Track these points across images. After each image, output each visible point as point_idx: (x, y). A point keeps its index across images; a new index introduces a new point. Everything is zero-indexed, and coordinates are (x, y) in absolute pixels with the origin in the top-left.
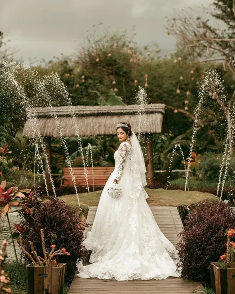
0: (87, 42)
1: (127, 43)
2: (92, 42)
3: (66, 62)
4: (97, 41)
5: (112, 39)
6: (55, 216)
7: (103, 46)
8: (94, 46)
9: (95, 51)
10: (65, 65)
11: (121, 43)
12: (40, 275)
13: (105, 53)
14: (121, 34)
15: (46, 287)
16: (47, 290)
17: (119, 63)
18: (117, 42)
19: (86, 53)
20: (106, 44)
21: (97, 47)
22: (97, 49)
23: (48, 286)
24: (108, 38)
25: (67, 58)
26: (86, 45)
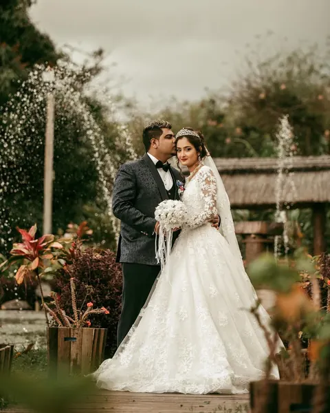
0: (246, 64)
1: (316, 67)
2: (255, 65)
3: (213, 102)
4: (265, 64)
5: (290, 60)
6: (99, 269)
7: (275, 73)
8: (258, 72)
9: (259, 80)
10: (211, 107)
11: (305, 68)
12: (66, 339)
13: (277, 85)
14: (306, 51)
15: (73, 356)
16: (75, 361)
17: (300, 103)
18: (299, 66)
19: (245, 84)
20: (279, 70)
21: (264, 74)
22: (262, 78)
23: (77, 354)
24: (283, 59)
25: (215, 96)
26: (245, 71)
